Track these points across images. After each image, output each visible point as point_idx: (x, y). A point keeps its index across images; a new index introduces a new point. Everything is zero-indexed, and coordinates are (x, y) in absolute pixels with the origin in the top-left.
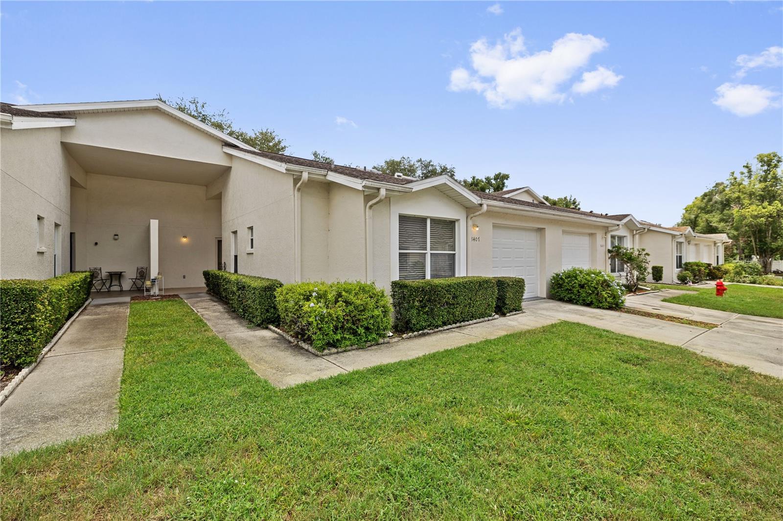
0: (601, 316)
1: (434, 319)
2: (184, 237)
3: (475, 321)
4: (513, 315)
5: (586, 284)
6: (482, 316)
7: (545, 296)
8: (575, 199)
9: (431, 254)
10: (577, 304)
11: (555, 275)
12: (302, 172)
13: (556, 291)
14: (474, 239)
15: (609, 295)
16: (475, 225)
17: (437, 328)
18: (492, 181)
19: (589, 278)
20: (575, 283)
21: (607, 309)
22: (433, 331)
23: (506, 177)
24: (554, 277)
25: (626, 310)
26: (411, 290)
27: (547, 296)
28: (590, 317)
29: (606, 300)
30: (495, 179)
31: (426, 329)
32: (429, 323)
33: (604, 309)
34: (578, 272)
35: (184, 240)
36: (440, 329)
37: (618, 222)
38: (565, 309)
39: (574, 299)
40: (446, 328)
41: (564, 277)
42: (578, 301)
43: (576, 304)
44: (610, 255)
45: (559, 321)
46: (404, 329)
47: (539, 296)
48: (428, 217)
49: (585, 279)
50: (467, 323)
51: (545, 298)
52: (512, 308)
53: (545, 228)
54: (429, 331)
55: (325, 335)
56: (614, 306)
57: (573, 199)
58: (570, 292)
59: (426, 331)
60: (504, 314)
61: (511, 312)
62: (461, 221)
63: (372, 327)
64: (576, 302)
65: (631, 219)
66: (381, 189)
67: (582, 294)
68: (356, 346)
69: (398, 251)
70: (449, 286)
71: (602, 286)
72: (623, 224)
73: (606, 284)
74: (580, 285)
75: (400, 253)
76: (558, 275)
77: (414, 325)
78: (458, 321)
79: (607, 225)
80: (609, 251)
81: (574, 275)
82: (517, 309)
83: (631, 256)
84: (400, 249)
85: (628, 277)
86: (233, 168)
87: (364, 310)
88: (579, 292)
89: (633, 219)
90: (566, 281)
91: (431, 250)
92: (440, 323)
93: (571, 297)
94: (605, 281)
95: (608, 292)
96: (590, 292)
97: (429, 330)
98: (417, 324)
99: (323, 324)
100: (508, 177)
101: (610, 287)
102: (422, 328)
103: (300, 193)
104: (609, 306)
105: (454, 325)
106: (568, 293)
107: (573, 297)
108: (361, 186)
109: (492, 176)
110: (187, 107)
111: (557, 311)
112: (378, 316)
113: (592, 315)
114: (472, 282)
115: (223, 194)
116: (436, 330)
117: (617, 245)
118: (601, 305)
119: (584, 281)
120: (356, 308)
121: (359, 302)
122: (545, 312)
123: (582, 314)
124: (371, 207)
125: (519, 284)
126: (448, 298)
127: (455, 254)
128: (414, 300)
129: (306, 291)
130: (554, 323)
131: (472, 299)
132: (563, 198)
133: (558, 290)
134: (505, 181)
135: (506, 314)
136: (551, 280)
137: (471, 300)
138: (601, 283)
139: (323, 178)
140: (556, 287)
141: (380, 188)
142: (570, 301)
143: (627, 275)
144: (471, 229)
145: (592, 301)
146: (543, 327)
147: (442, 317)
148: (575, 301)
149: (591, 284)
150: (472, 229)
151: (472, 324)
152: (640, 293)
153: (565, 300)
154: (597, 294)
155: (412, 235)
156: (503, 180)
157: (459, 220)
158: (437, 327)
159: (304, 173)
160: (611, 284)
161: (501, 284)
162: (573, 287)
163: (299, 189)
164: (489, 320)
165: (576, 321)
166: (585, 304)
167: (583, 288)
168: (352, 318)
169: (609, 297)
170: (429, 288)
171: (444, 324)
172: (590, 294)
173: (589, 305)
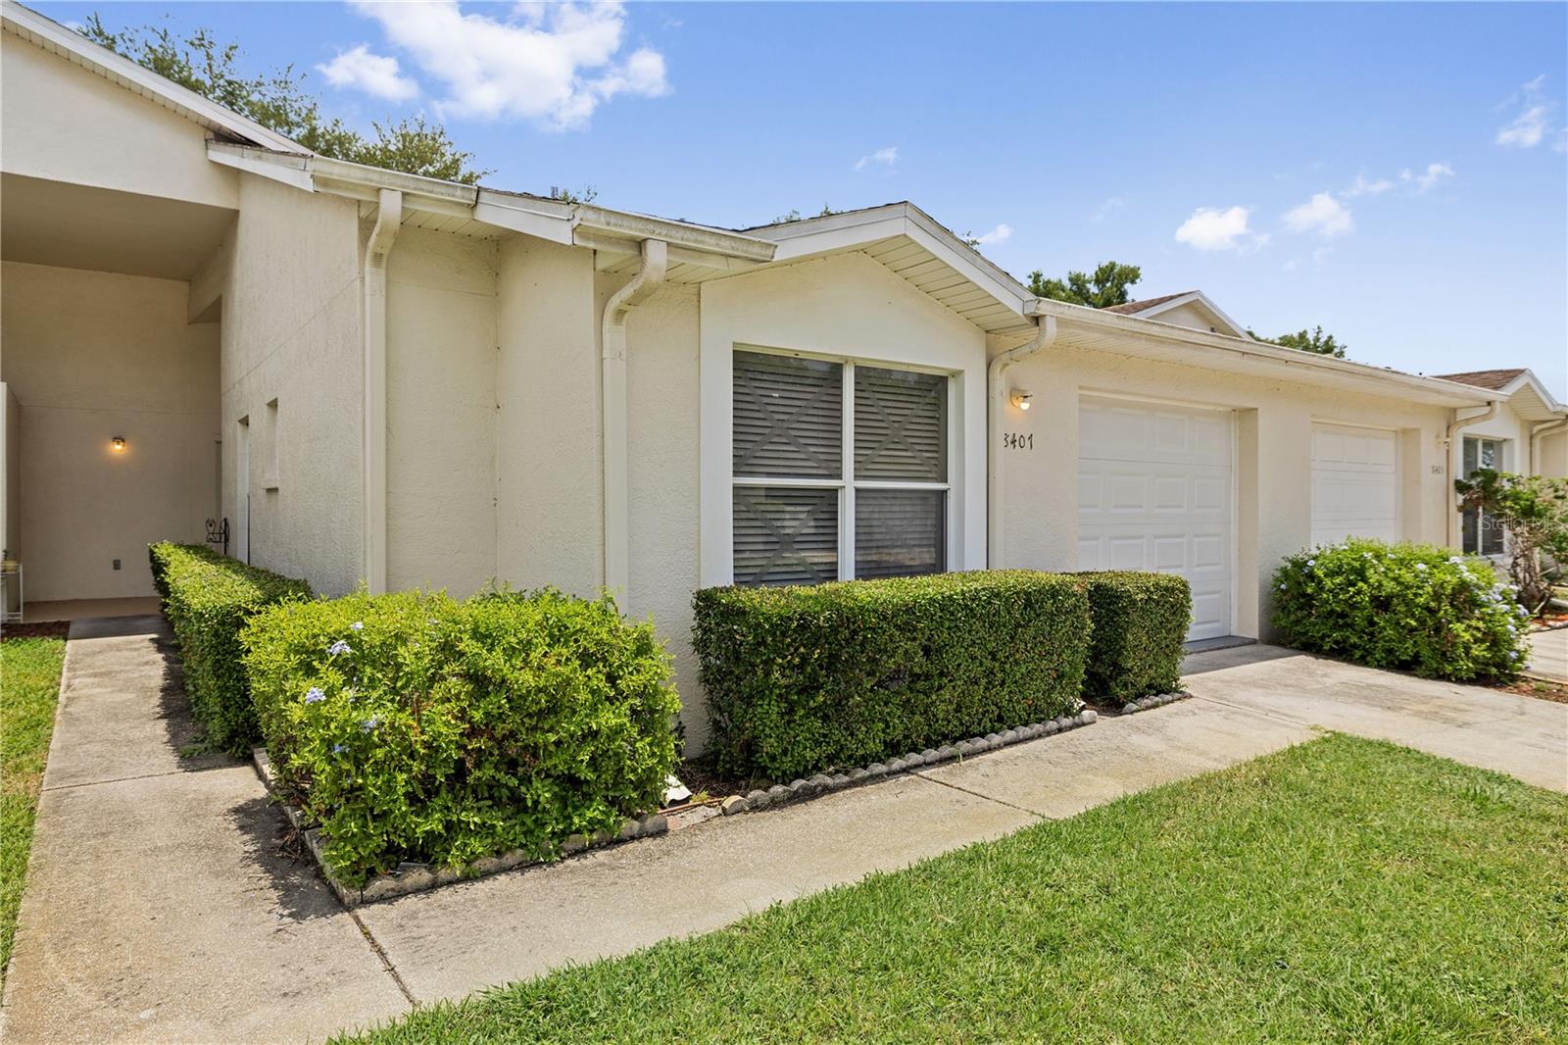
0: (1456, 709)
1: (852, 734)
2: (115, 439)
3: (1010, 735)
4: (1148, 708)
5: (1398, 596)
6: (1037, 714)
7: (1255, 634)
8: (1330, 337)
9: (857, 490)
10: (1366, 664)
11: (1289, 565)
12: (379, 190)
13: (1292, 617)
14: (1013, 442)
15: (1479, 635)
16: (1017, 393)
17: (865, 767)
18: (1088, 285)
19: (1408, 577)
20: (1359, 592)
21: (1470, 682)
22: (846, 779)
23: (1132, 275)
24: (1284, 571)
25: (1534, 685)
26: (759, 625)
27: (1260, 635)
28: (1418, 714)
29: (1467, 649)
30: (1098, 281)
31: (820, 770)
32: (831, 750)
33: (1460, 681)
34: (1369, 555)
35: (118, 448)
36: (878, 768)
37: (1488, 393)
38: (1328, 681)
39: (1355, 646)
40: (897, 763)
41: (1320, 573)
42: (1369, 652)
43: (1363, 662)
44: (1461, 498)
45: (1315, 736)
46: (737, 771)
47: (1234, 633)
48: (847, 359)
49: (1394, 579)
50: (981, 743)
51: (1254, 642)
52: (1145, 681)
53: (1257, 409)
54: (829, 781)
55: (375, 818)
56: (1494, 670)
57: (1323, 339)
58: (1341, 622)
59: (820, 779)
60: (1114, 707)
61: (1142, 695)
62: (968, 377)
63: (591, 776)
64: (1363, 657)
65: (1528, 384)
66: (649, 242)
67: (1384, 628)
68: (520, 852)
69: (730, 481)
70: (909, 610)
71: (1452, 605)
72: (1505, 399)
73: (1464, 599)
74: (1374, 599)
75: (736, 488)
76: (1298, 565)
77: (773, 758)
78: (945, 737)
79: (1453, 402)
80: (1461, 487)
81: (1357, 564)
82: (1163, 688)
83: (1533, 502)
84: (736, 473)
85: (1518, 569)
86: (242, 215)
87: (553, 709)
88: (1372, 624)
89: (1533, 385)
90: (1328, 583)
91: (856, 477)
92: (874, 747)
93: (1346, 640)
94: (1464, 586)
95: (1474, 623)
96: (1413, 623)
97: (830, 775)
98: (785, 752)
99: (364, 775)
100: (1137, 276)
101: (1480, 606)
102: (806, 767)
103: (382, 272)
104: (1476, 673)
105: (932, 754)
106: (1336, 627)
107: (1354, 639)
108: (567, 228)
109: (1090, 272)
110: (181, 57)
111: (1302, 690)
112: (619, 730)
113: (1424, 708)
114: (997, 595)
115: (223, 301)
116: (861, 773)
117: (1481, 465)
118: (1449, 669)
119: (1390, 586)
120: (517, 703)
121: (527, 678)
122: (1259, 697)
123: (1391, 703)
124: (620, 313)
125: (1171, 601)
126: (906, 652)
127: (945, 492)
128: (768, 663)
129: (315, 636)
130: (1297, 744)
131: (1000, 655)
132: (1296, 335)
133: (1299, 614)
134: (1128, 286)
135: (1123, 705)
136: (1277, 579)
137: (994, 659)
138: (1449, 591)
139: (463, 215)
140: (1292, 605)
141: (645, 240)
142: (1342, 653)
143: (1515, 565)
144: (1001, 404)
145: (1417, 656)
146: (1260, 761)
147: (881, 725)
148: (1358, 654)
149: (1415, 595)
150: (1008, 406)
151: (999, 747)
152: (1559, 624)
153: (1326, 648)
154: (1438, 630)
155: (786, 425)
156: (1122, 285)
157: (961, 372)
158: (864, 762)
159: (384, 192)
160: (1484, 597)
161: (1106, 600)
162: (1354, 606)
163: (378, 258)
164: (1060, 730)
165: (1376, 735)
166: (1392, 662)
167: (1386, 610)
168: (500, 743)
169: (1475, 642)
170: (827, 620)
171: (894, 749)
172: (1412, 630)
173: (1407, 667)
